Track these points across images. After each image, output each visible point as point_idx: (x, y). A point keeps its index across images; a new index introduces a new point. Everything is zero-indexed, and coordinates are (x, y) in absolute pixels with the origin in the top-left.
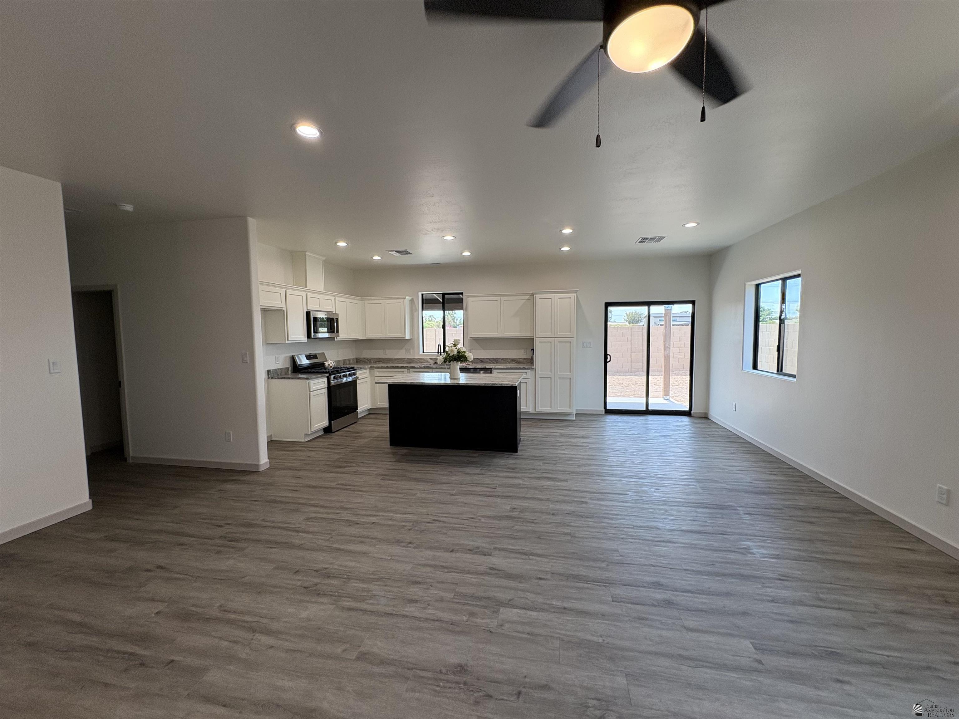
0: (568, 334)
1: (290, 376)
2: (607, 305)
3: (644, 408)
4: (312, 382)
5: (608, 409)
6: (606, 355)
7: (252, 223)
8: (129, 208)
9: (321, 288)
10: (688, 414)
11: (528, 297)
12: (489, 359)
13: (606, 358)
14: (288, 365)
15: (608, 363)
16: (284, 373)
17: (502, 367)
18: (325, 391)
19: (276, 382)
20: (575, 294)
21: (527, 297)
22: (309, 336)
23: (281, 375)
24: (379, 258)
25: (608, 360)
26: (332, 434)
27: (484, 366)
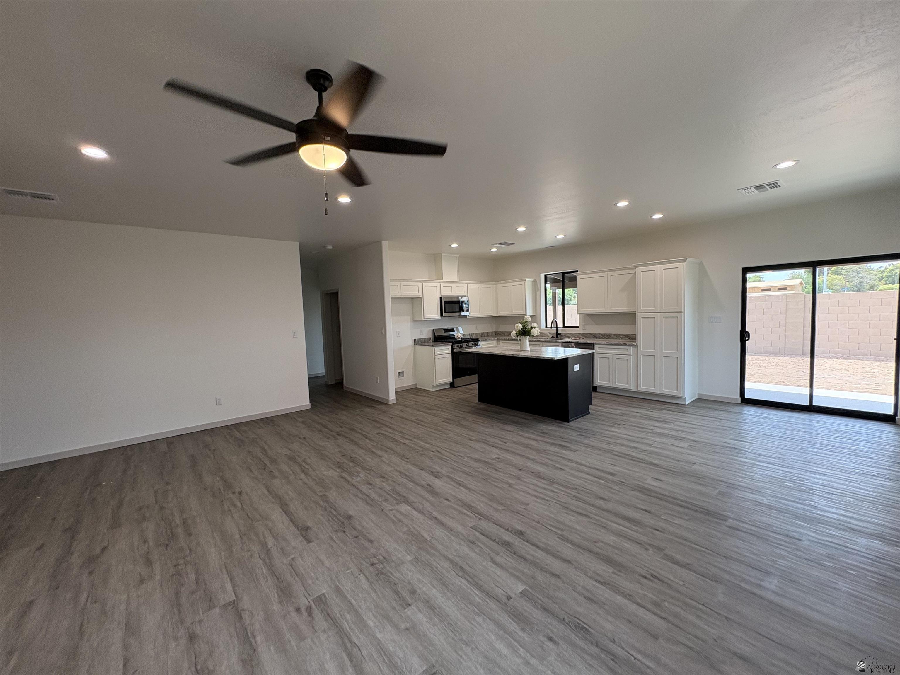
1: (431, 344)
2: (745, 271)
3: (807, 404)
4: (437, 349)
5: (746, 398)
6: (743, 332)
7: (385, 244)
8: (330, 247)
9: (456, 278)
12: (602, 335)
13: (742, 336)
14: (431, 336)
15: (747, 342)
16: (427, 342)
17: (603, 342)
18: (450, 355)
19: (418, 347)
20: (684, 264)
22: (442, 315)
23: (424, 343)
24: (496, 250)
25: (748, 338)
26: (454, 388)
27: (586, 341)
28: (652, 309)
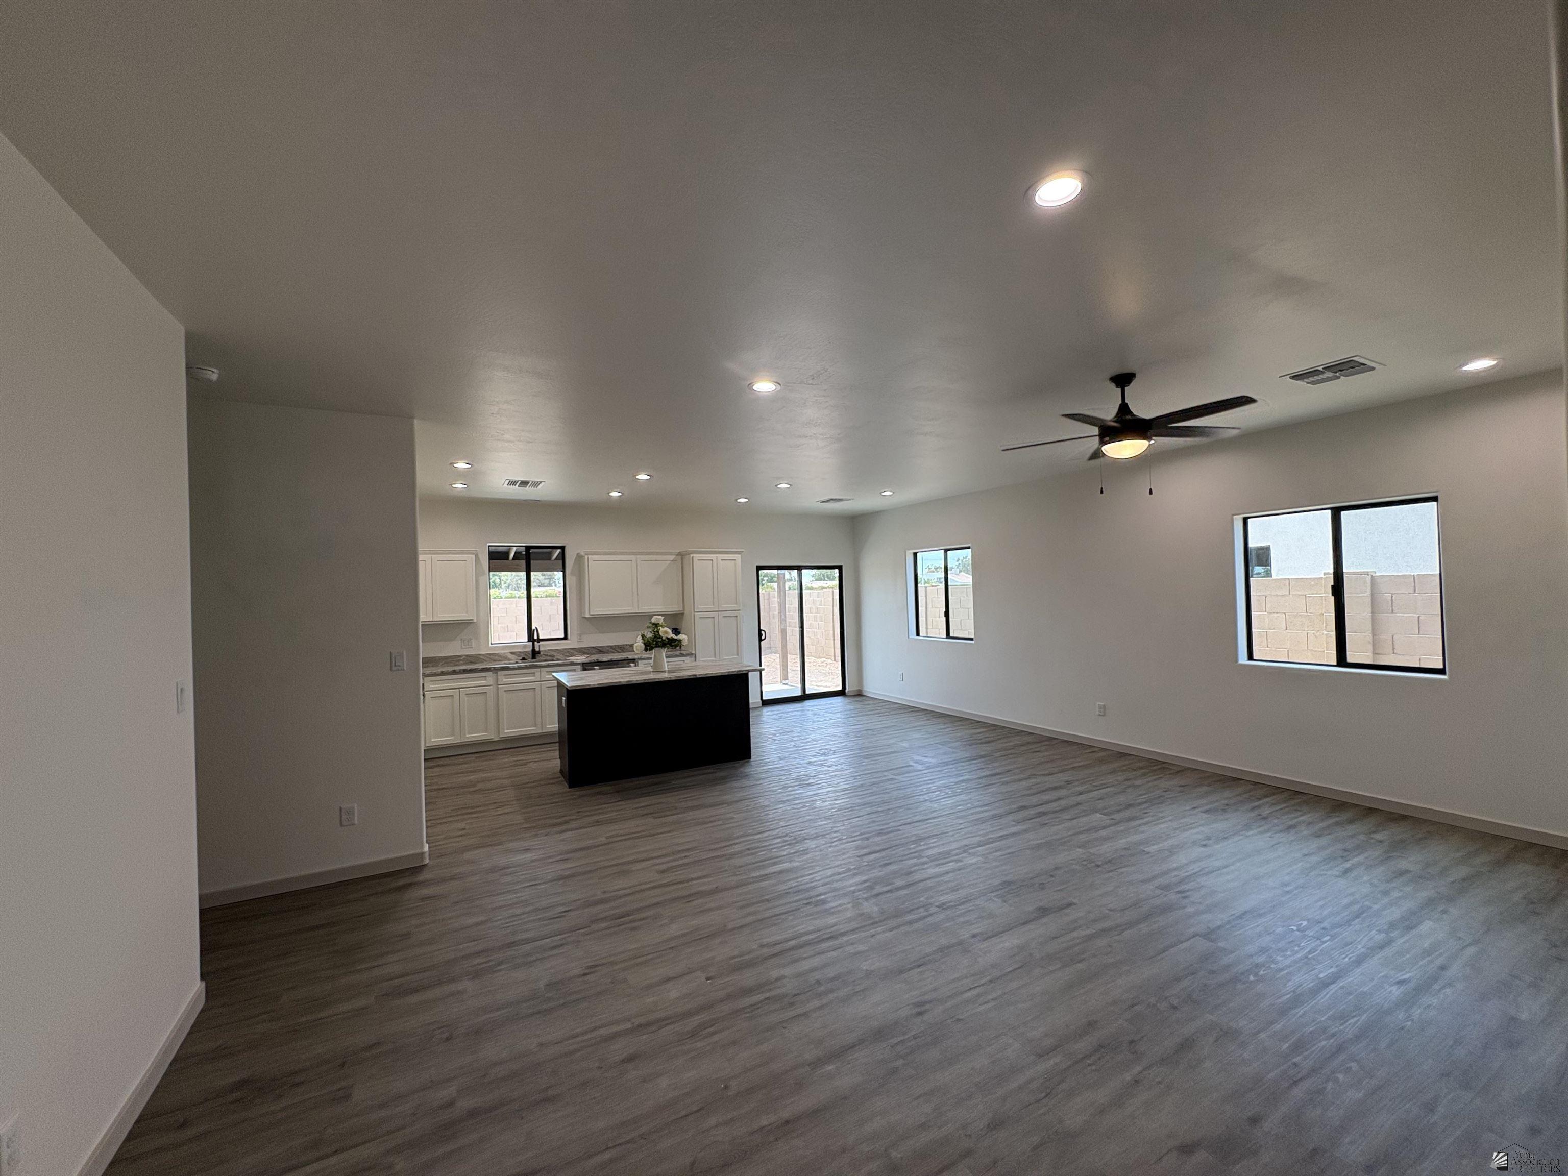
0: (733, 607)
2: (759, 568)
3: (799, 693)
5: (765, 700)
6: (760, 631)
10: (841, 693)
11: (674, 556)
12: (611, 647)
13: (760, 635)
15: (762, 642)
20: (740, 555)
21: (672, 557)
25: (763, 637)
27: (625, 657)
28: (711, 607)
